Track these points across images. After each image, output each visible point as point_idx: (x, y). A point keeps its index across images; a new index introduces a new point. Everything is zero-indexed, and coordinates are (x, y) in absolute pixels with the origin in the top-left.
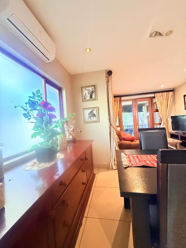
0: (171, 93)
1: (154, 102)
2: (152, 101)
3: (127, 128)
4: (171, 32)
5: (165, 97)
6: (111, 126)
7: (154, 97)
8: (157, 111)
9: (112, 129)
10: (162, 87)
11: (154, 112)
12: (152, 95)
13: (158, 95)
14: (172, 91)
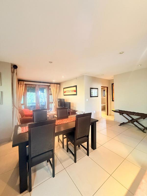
0: (58, 85)
1: (50, 88)
2: (49, 88)
3: (31, 105)
4: (52, 62)
5: (56, 87)
6: (14, 107)
7: (50, 86)
8: (51, 94)
9: (15, 109)
10: (54, 81)
11: (50, 95)
12: (49, 84)
13: (52, 85)
14: (59, 84)
